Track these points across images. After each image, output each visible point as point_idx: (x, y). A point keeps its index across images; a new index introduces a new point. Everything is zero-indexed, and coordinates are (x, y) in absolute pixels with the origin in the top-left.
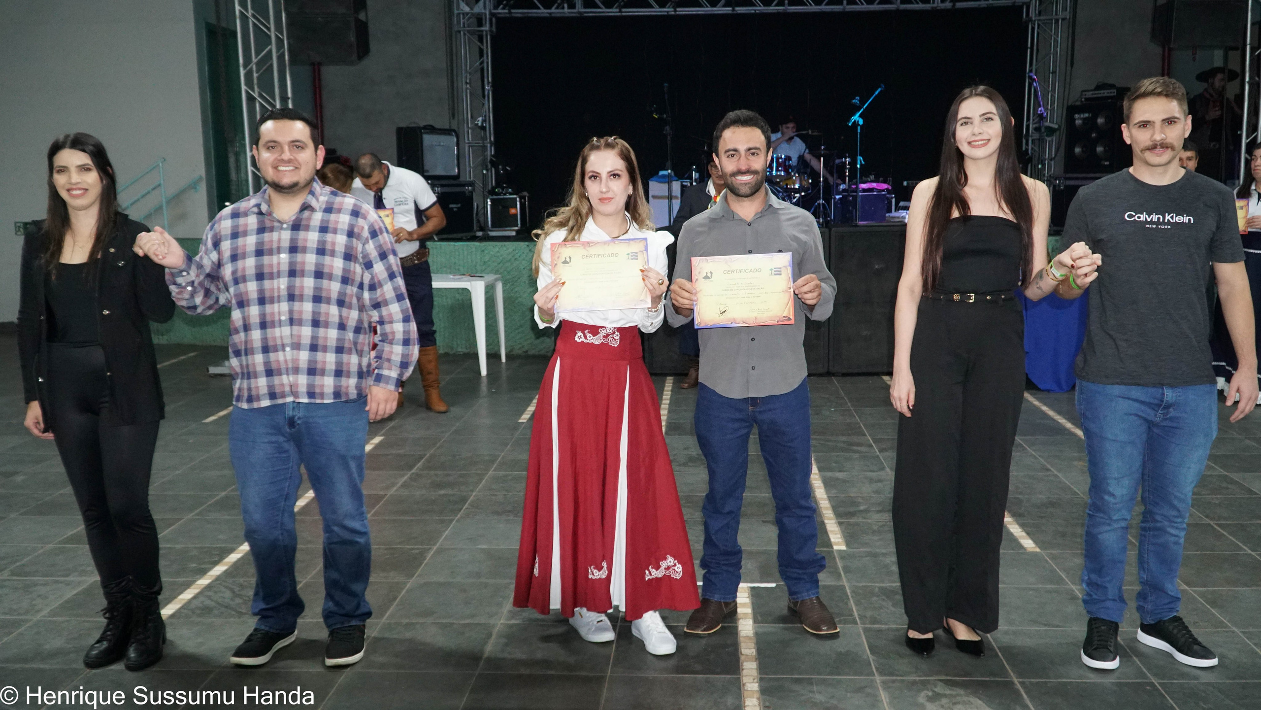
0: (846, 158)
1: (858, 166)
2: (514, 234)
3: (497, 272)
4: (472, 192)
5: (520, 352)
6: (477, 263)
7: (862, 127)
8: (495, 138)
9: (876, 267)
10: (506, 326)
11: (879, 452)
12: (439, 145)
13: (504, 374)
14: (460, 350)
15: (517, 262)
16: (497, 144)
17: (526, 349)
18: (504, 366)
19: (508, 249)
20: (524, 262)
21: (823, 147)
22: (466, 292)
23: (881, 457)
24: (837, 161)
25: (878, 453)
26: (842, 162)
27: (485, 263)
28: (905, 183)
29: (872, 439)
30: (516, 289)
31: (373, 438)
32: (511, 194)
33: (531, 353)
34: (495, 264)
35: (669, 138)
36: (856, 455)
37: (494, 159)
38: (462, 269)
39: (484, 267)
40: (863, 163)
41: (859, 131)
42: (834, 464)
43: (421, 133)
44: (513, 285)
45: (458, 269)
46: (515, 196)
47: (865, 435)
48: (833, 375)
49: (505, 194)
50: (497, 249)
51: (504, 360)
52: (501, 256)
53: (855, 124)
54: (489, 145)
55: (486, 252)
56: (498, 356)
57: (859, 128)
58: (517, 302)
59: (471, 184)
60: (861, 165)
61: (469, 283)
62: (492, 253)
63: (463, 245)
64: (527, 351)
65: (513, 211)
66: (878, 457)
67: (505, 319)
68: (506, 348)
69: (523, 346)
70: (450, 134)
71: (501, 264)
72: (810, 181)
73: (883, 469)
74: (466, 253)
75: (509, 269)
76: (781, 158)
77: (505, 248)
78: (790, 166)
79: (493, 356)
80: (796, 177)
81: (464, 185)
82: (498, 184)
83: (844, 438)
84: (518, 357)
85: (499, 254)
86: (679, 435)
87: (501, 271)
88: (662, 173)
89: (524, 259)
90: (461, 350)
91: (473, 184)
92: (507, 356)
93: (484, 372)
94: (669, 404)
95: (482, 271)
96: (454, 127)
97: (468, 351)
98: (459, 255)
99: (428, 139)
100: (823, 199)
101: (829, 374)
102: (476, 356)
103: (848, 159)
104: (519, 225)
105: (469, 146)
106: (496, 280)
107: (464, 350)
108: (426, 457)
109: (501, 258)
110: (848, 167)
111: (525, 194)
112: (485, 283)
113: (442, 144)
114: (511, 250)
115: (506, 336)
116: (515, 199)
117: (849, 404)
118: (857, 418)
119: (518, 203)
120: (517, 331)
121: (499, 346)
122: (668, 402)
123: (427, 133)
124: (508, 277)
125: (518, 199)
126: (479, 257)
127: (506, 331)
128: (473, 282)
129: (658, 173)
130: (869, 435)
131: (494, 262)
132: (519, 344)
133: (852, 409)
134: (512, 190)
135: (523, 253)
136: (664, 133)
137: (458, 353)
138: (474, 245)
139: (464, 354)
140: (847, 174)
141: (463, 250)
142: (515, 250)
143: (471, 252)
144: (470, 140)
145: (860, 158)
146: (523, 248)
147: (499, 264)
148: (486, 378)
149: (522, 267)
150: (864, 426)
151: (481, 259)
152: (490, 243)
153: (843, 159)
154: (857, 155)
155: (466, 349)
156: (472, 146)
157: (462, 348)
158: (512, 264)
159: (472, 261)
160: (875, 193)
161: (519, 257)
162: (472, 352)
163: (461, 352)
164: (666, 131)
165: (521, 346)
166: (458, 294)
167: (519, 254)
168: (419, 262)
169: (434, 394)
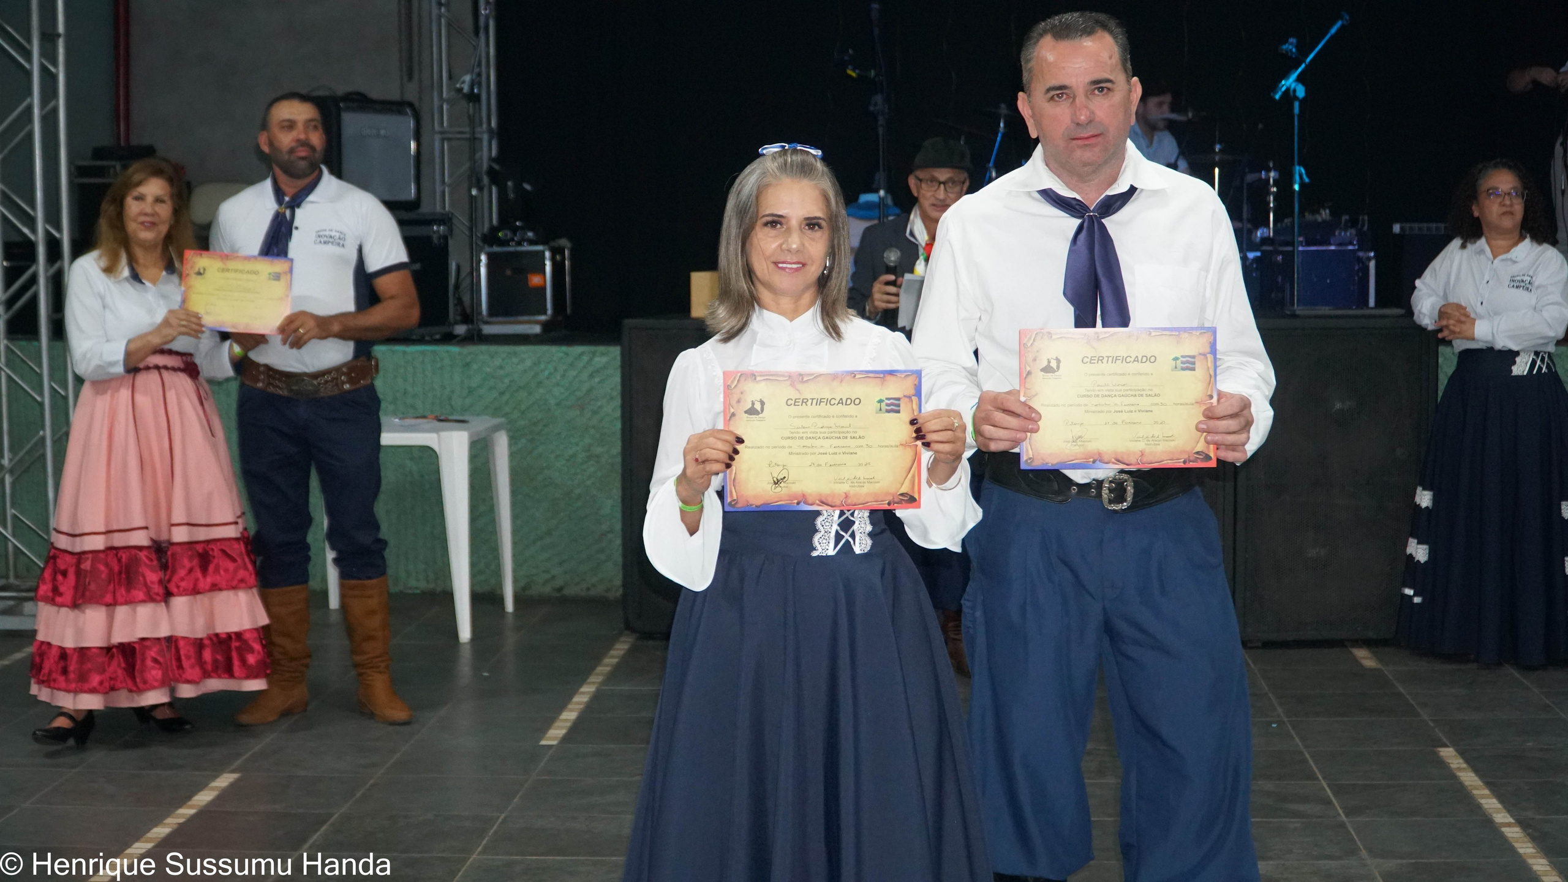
0: (1268, 170)
1: (1297, 187)
2: (537, 329)
3: (496, 412)
4: (445, 238)
5: (547, 590)
6: (453, 392)
7: (1303, 102)
8: (499, 121)
9: (1338, 406)
10: (515, 532)
11: (1347, 815)
12: (378, 136)
13: (511, 640)
14: (413, 583)
15: (541, 391)
16: (503, 134)
17: (558, 583)
18: (510, 620)
19: (522, 361)
20: (557, 391)
21: (1217, 148)
22: (428, 457)
23: (1348, 825)
24: (1250, 178)
25: (1345, 819)
26: (1261, 179)
27: (471, 391)
28: (1397, 228)
29: (1329, 785)
30: (540, 450)
31: (215, 777)
32: (532, 242)
33: (570, 591)
34: (495, 394)
35: (881, 121)
36: (1295, 823)
37: (496, 167)
38: (419, 405)
39: (468, 401)
40: (1307, 180)
41: (1296, 110)
43: (339, 109)
44: (532, 440)
45: (413, 407)
46: (540, 248)
47: (1317, 779)
49: (519, 244)
50: (498, 362)
51: (510, 606)
52: (507, 375)
53: (1288, 95)
54: (485, 137)
55: (475, 367)
56: (500, 600)
57: (1297, 105)
58: (540, 477)
59: (445, 219)
60: (1301, 186)
61: (434, 435)
62: (488, 370)
63: (423, 353)
64: (560, 589)
65: (535, 280)
66: (1342, 825)
67: (515, 517)
68: (515, 581)
69: (553, 577)
70: (401, 113)
71: (507, 395)
73: (1354, 852)
75: (523, 407)
77: (515, 360)
79: (485, 598)
81: (428, 222)
82: (505, 220)
83: (1270, 786)
84: (542, 601)
85: (501, 372)
87: (507, 409)
88: (866, 198)
89: (557, 385)
90: (417, 583)
91: (450, 219)
93: (465, 632)
95: (464, 410)
96: (411, 95)
97: (431, 586)
99: (353, 123)
102: (448, 597)
103: (1272, 174)
104: (549, 312)
105: (443, 140)
106: (497, 428)
107: (423, 585)
109: (507, 381)
110: (1274, 189)
111: (564, 242)
112: (471, 436)
113: (383, 132)
114: (528, 363)
115: (515, 556)
116: (543, 253)
117: (1279, 710)
118: (1297, 740)
119: (548, 263)
120: (539, 545)
121: (498, 573)
123: (348, 109)
124: (522, 423)
125: (547, 254)
126: (457, 378)
127: (515, 544)
128: (444, 434)
129: (857, 198)
130: (1324, 778)
131: (491, 389)
132: (544, 572)
133: (1285, 719)
134: (536, 234)
135: (556, 370)
136: (872, 108)
137: (410, 592)
138: (448, 352)
139: (423, 593)
140: (1272, 205)
141: (423, 362)
142: (539, 363)
143: (441, 368)
144: (445, 125)
145: (1300, 171)
146: (555, 358)
147: (502, 394)
148: (468, 647)
149: (552, 402)
150: (1312, 757)
151: (462, 382)
152: (483, 348)
153: (1263, 173)
154: (1293, 165)
155: (428, 582)
156: (449, 139)
157: (418, 580)
158: (530, 394)
159: (443, 387)
160: (1333, 248)
161: (548, 378)
162: (439, 589)
163: (417, 588)
164: (876, 104)
165: (548, 576)
166: (411, 459)
167: (547, 373)
168: (354, 387)
169: (379, 684)
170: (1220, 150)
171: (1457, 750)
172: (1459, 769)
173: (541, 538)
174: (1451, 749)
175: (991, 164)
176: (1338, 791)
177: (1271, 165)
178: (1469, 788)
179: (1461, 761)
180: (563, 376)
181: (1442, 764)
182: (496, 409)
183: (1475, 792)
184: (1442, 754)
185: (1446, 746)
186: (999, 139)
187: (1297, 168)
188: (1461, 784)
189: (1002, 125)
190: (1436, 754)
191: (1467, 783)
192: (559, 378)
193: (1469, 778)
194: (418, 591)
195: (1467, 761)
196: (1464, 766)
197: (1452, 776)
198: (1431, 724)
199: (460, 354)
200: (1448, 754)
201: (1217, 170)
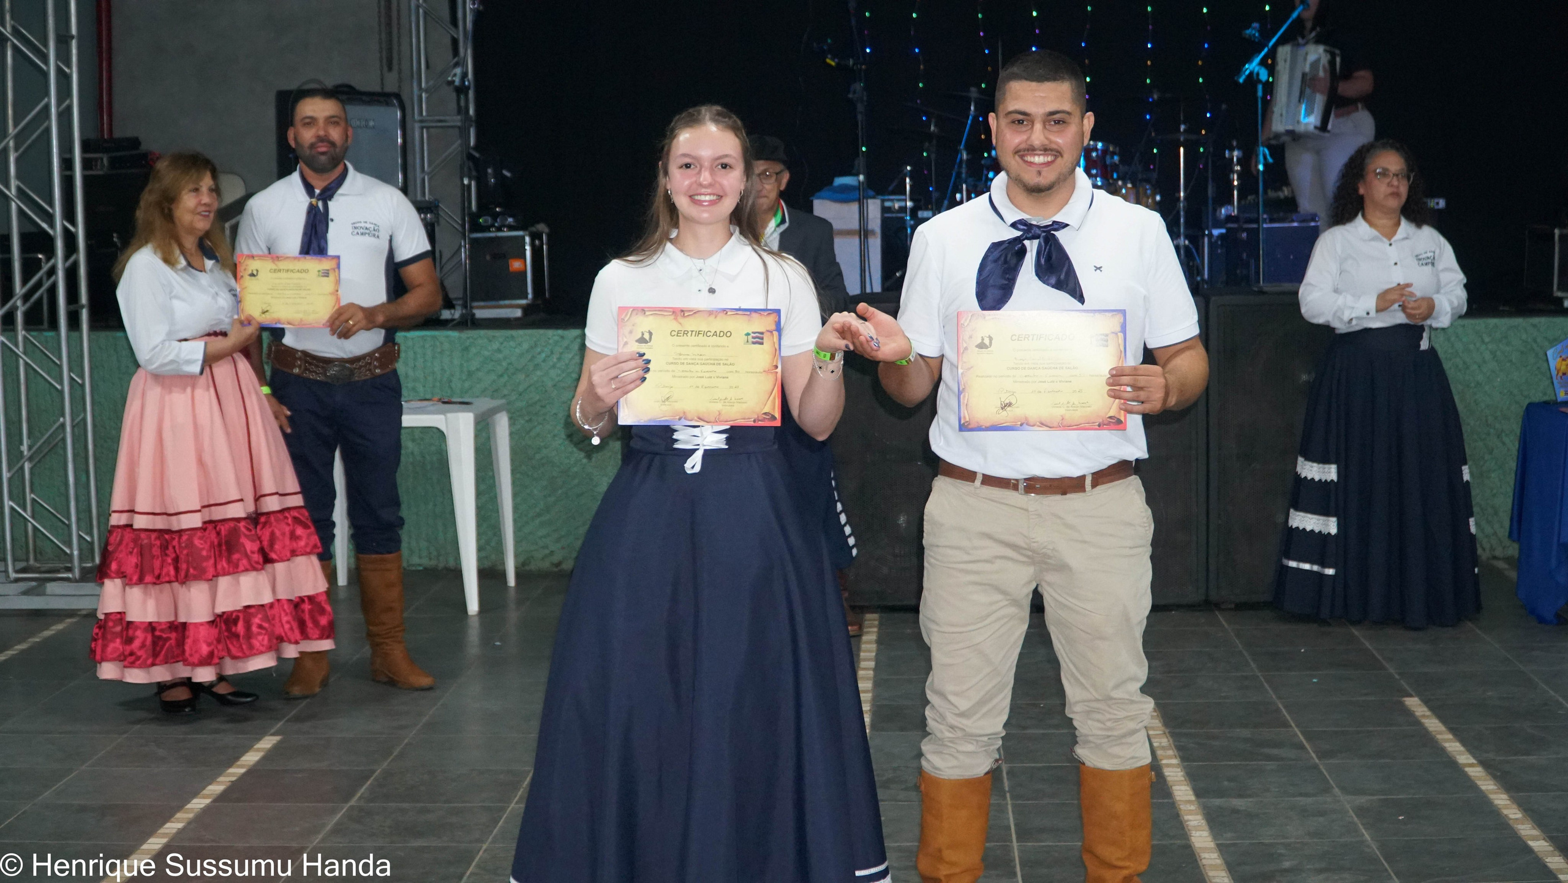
0: (1232, 149)
2: (518, 313)
3: (495, 393)
4: (432, 225)
5: (546, 565)
6: (452, 375)
8: (477, 110)
10: (516, 508)
11: (1319, 758)
12: (366, 126)
13: (514, 613)
14: (415, 560)
15: (539, 373)
16: (481, 121)
17: (556, 559)
18: (512, 594)
19: (520, 344)
20: (553, 373)
21: (1182, 128)
22: (436, 437)
23: (1321, 767)
25: (1317, 761)
26: (1225, 158)
27: (470, 374)
29: (1303, 733)
30: (538, 429)
31: (259, 740)
32: (511, 228)
34: (493, 377)
35: (860, 107)
36: (1271, 765)
37: (477, 155)
38: (421, 389)
39: (467, 385)
40: (1270, 160)
41: (1260, 94)
42: (1226, 783)
44: (530, 420)
46: (520, 233)
47: (1291, 726)
48: (1217, 606)
49: (499, 229)
50: (495, 345)
51: (511, 581)
52: (505, 358)
53: (1252, 79)
54: (465, 125)
55: (473, 350)
56: (503, 575)
57: (1260, 88)
58: (538, 456)
59: (431, 207)
60: (1266, 165)
61: (442, 417)
62: (486, 353)
63: (423, 337)
64: (559, 564)
65: (516, 265)
66: (1315, 767)
67: (515, 495)
68: (516, 556)
69: (552, 552)
70: (388, 104)
71: (506, 378)
72: (1158, 198)
73: (1327, 790)
74: (429, 352)
75: (521, 388)
76: (1096, 149)
77: (512, 343)
78: (1115, 167)
79: (490, 575)
80: (1127, 189)
82: (484, 207)
83: (1246, 733)
84: (542, 575)
85: (500, 356)
86: (902, 729)
87: (505, 392)
88: (840, 181)
89: (554, 366)
90: (418, 560)
91: (437, 207)
92: (519, 575)
93: (473, 605)
94: (876, 669)
95: (465, 393)
97: (433, 563)
98: (415, 359)
100: (1187, 237)
101: (1208, 605)
102: (456, 574)
103: (1236, 153)
104: (530, 296)
105: (422, 128)
106: (496, 410)
107: (426, 562)
108: (374, 776)
109: (504, 364)
110: (1238, 168)
111: (542, 227)
112: (474, 417)
113: (371, 123)
114: (525, 346)
115: (517, 530)
116: (523, 238)
117: (1253, 665)
118: (1271, 692)
119: (528, 248)
120: (537, 521)
121: (500, 550)
122: (872, 664)
124: (519, 404)
125: (527, 239)
126: (456, 362)
128: (449, 415)
129: (832, 182)
130: (1297, 726)
131: (489, 372)
132: (543, 547)
133: (1259, 674)
134: (516, 221)
135: (552, 353)
136: (850, 96)
137: (414, 568)
138: (447, 337)
139: (426, 569)
140: (1236, 183)
141: (423, 347)
142: (536, 345)
143: (442, 352)
144: (424, 113)
145: (1264, 151)
146: (551, 341)
147: (501, 376)
148: (476, 619)
149: (550, 384)
150: (1286, 707)
151: (461, 365)
152: (482, 332)
153: (1227, 152)
154: (1258, 146)
155: (430, 559)
156: (428, 128)
157: (420, 557)
158: (527, 376)
159: (443, 369)
160: (1295, 224)
161: (544, 361)
162: (441, 565)
163: (420, 565)
164: (855, 92)
165: (547, 552)
166: (413, 440)
167: (543, 355)
168: (383, 372)
169: (397, 652)
170: (1185, 130)
171: (1422, 700)
172: (1424, 716)
173: (539, 515)
174: (1416, 699)
175: (962, 147)
176: (1309, 736)
177: (1235, 143)
178: (1433, 733)
179: (1425, 709)
180: (559, 359)
181: (1408, 713)
182: (496, 391)
183: (1439, 737)
184: (1407, 703)
185: (1411, 696)
186: (969, 122)
187: (1261, 149)
188: (1426, 730)
189: (972, 108)
190: (1402, 704)
191: (1431, 729)
192: (555, 360)
193: (1433, 725)
194: (421, 568)
195: (1431, 709)
196: (1428, 713)
197: (1417, 723)
198: (1397, 677)
199: (460, 338)
200: (1414, 703)
201: (1182, 150)
